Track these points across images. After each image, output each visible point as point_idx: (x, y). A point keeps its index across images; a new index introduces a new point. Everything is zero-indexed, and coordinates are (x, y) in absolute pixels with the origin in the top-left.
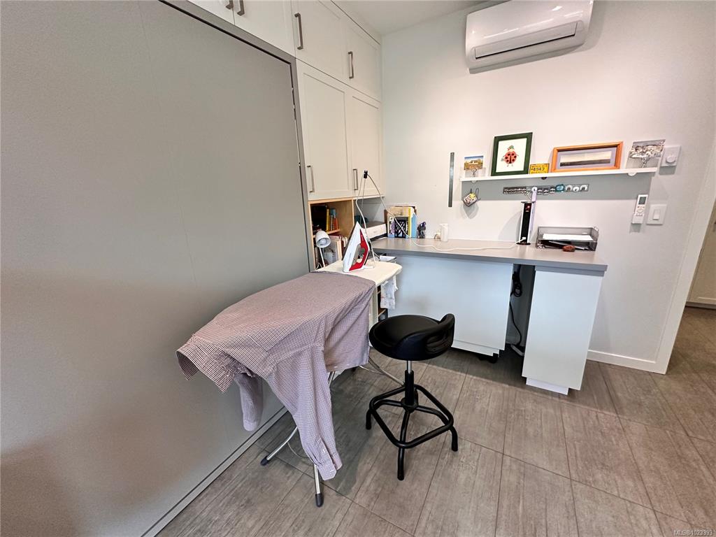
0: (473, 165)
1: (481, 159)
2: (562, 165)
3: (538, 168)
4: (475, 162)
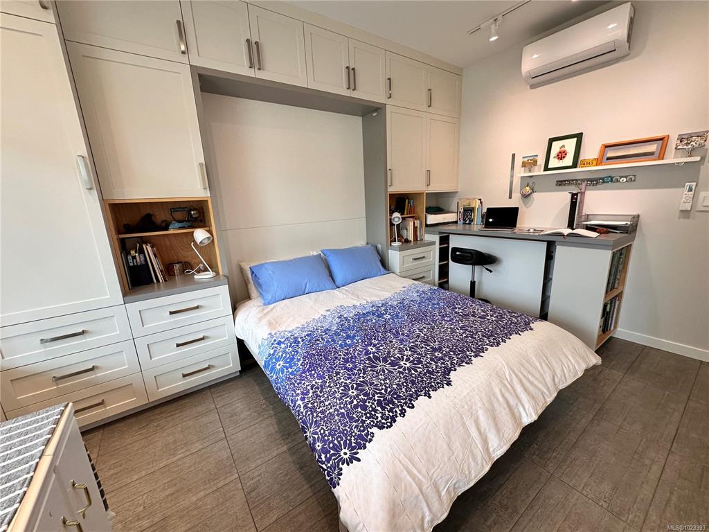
0: (530, 163)
1: (536, 158)
2: (608, 159)
4: (531, 160)
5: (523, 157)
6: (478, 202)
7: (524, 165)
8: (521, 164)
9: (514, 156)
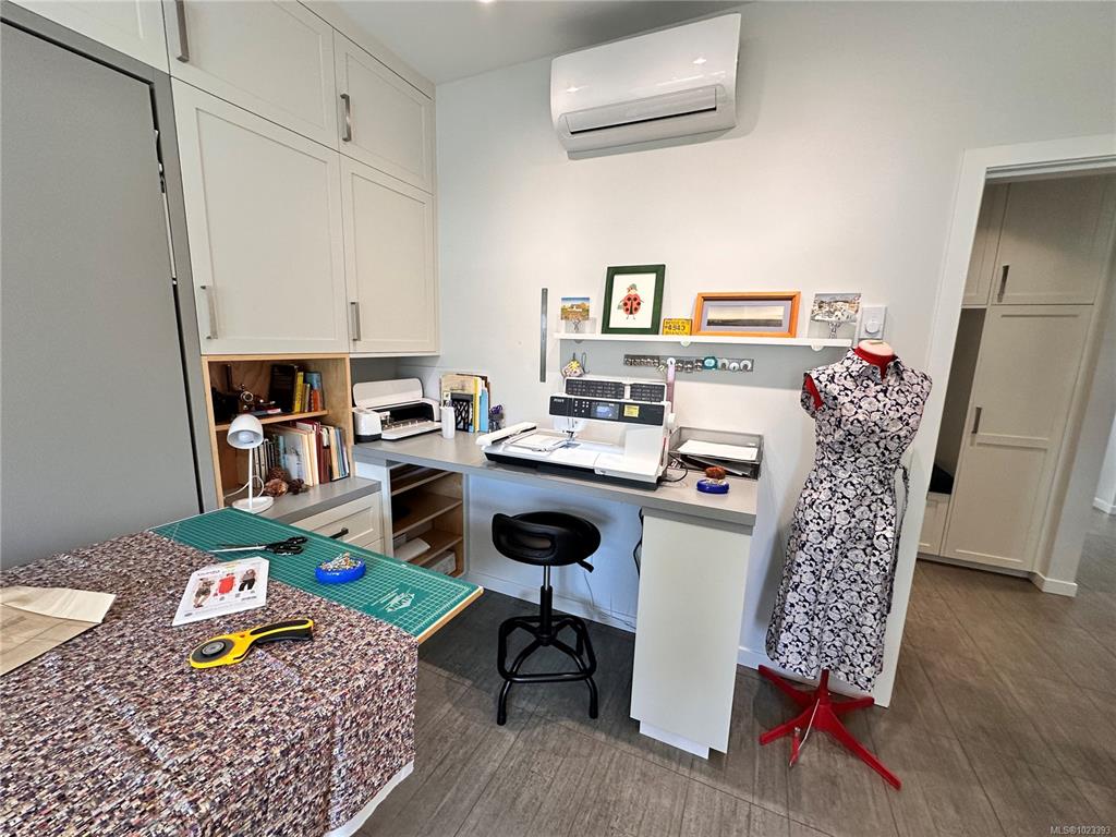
0: (575, 313)
1: (586, 303)
2: (711, 323)
3: (675, 327)
4: (578, 307)
5: (563, 299)
6: (481, 382)
7: (565, 314)
8: (560, 313)
9: (545, 292)
